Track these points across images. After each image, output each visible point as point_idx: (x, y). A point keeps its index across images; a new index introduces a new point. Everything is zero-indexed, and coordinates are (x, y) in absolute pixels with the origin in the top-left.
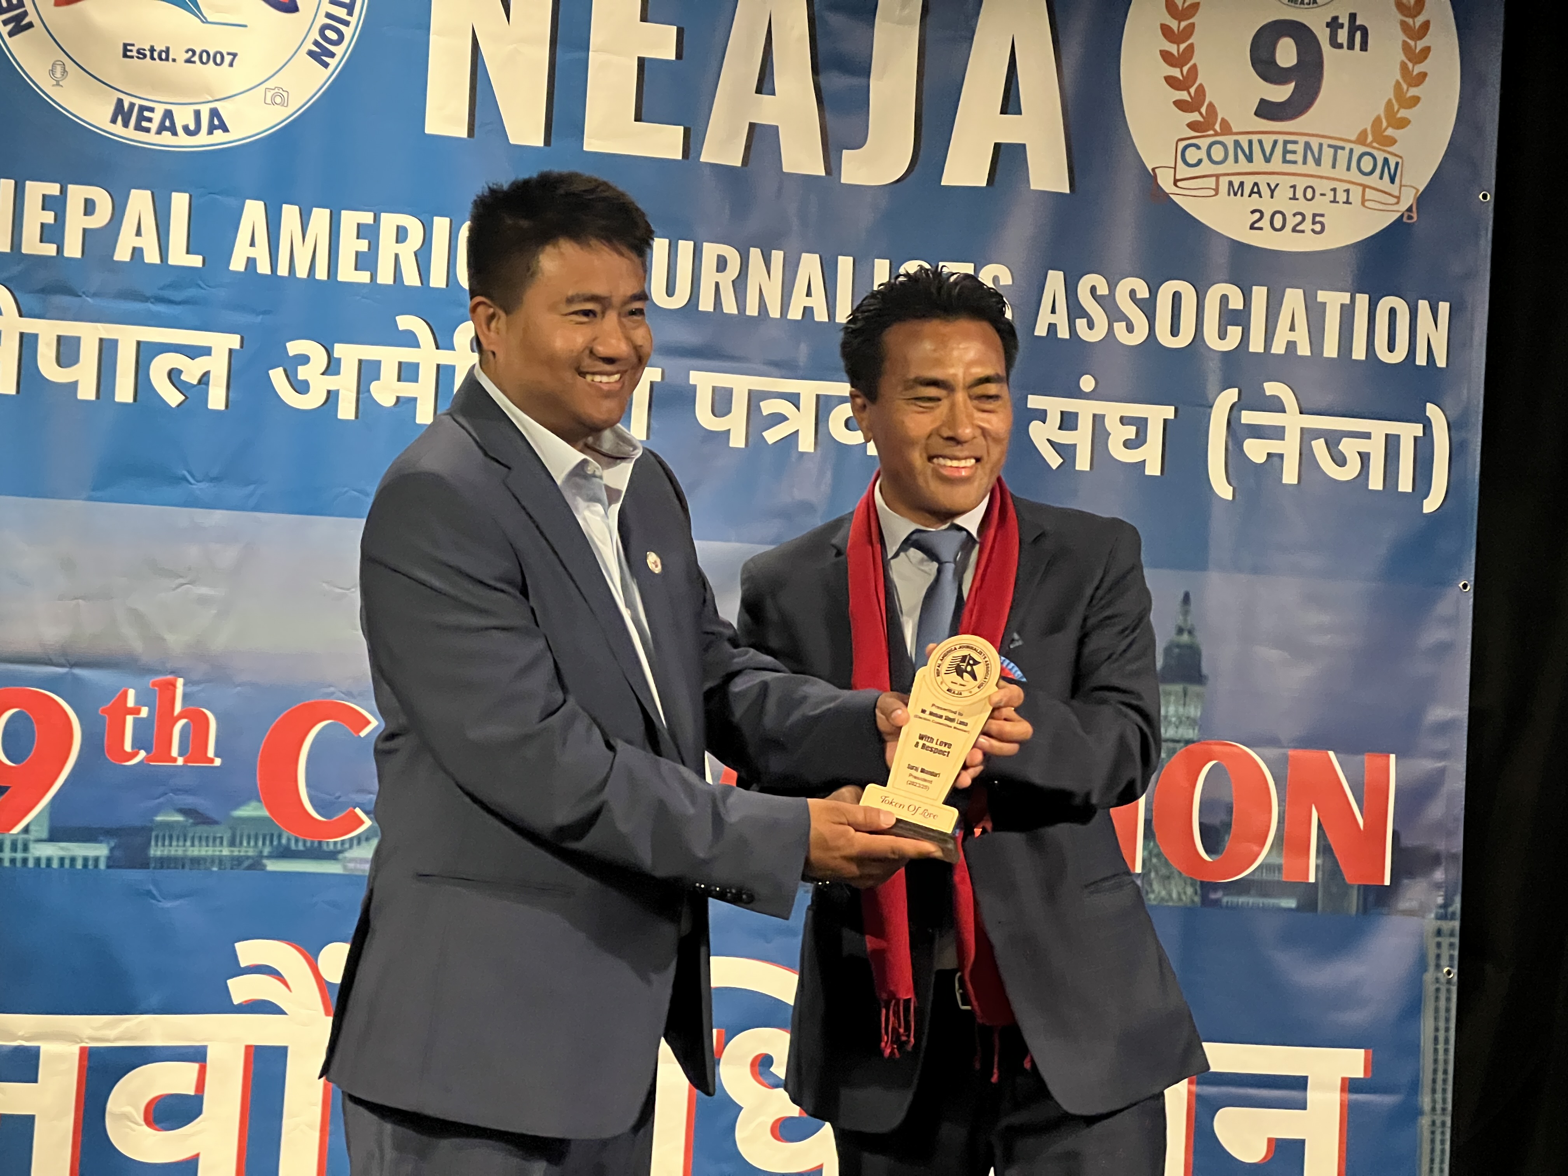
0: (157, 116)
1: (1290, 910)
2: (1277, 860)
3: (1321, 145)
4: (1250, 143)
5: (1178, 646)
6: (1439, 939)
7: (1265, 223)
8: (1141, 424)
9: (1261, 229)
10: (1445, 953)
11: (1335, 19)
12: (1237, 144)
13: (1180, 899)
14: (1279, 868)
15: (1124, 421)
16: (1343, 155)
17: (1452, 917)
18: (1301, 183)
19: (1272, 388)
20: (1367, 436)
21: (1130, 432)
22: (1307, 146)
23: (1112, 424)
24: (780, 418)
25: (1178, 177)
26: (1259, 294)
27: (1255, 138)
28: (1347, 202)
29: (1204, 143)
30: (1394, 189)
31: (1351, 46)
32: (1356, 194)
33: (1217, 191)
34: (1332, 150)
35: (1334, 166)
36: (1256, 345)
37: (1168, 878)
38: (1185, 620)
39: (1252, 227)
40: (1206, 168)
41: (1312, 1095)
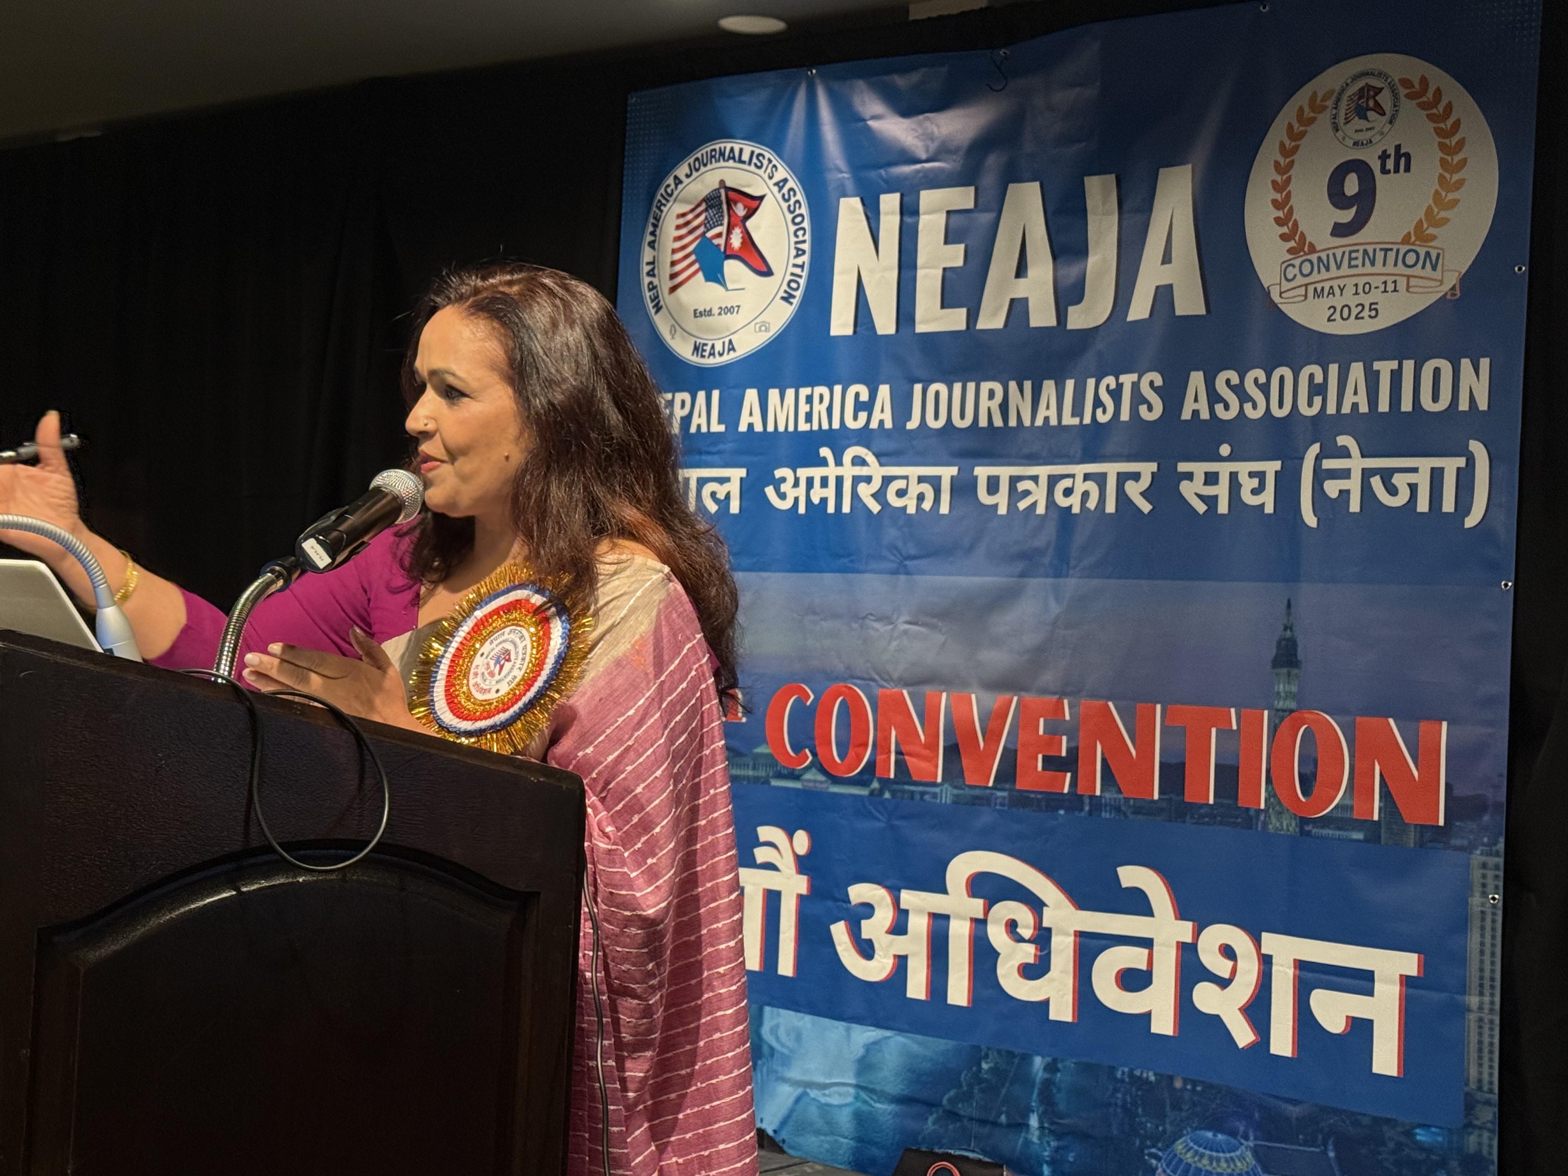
0: (708, 348)
1: (1359, 841)
2: (1348, 802)
3: (1375, 250)
4: (1328, 256)
5: (1285, 639)
6: (1485, 871)
7: (1337, 316)
8: (1261, 476)
9: (1334, 320)
10: (1490, 882)
11: (1385, 152)
12: (1319, 259)
13: (1288, 830)
14: (1352, 808)
15: (1251, 475)
16: (1391, 255)
17: (1497, 854)
18: (1361, 281)
19: (1343, 440)
20: (1415, 470)
21: (1255, 482)
22: (1365, 252)
23: (1243, 478)
24: (1027, 493)
25: (1283, 290)
26: (1334, 369)
27: (1330, 252)
28: (1395, 290)
29: (1297, 262)
30: (1437, 275)
31: (1397, 170)
32: (1402, 283)
33: (1306, 296)
34: (1383, 253)
35: (1384, 264)
36: (1331, 409)
37: (1280, 813)
38: (1288, 620)
39: (1329, 320)
40: (1300, 280)
41: (1378, 987)
